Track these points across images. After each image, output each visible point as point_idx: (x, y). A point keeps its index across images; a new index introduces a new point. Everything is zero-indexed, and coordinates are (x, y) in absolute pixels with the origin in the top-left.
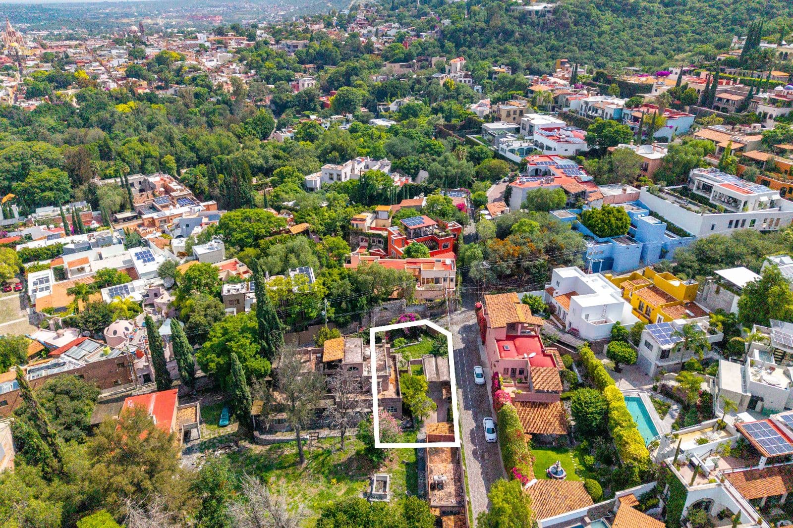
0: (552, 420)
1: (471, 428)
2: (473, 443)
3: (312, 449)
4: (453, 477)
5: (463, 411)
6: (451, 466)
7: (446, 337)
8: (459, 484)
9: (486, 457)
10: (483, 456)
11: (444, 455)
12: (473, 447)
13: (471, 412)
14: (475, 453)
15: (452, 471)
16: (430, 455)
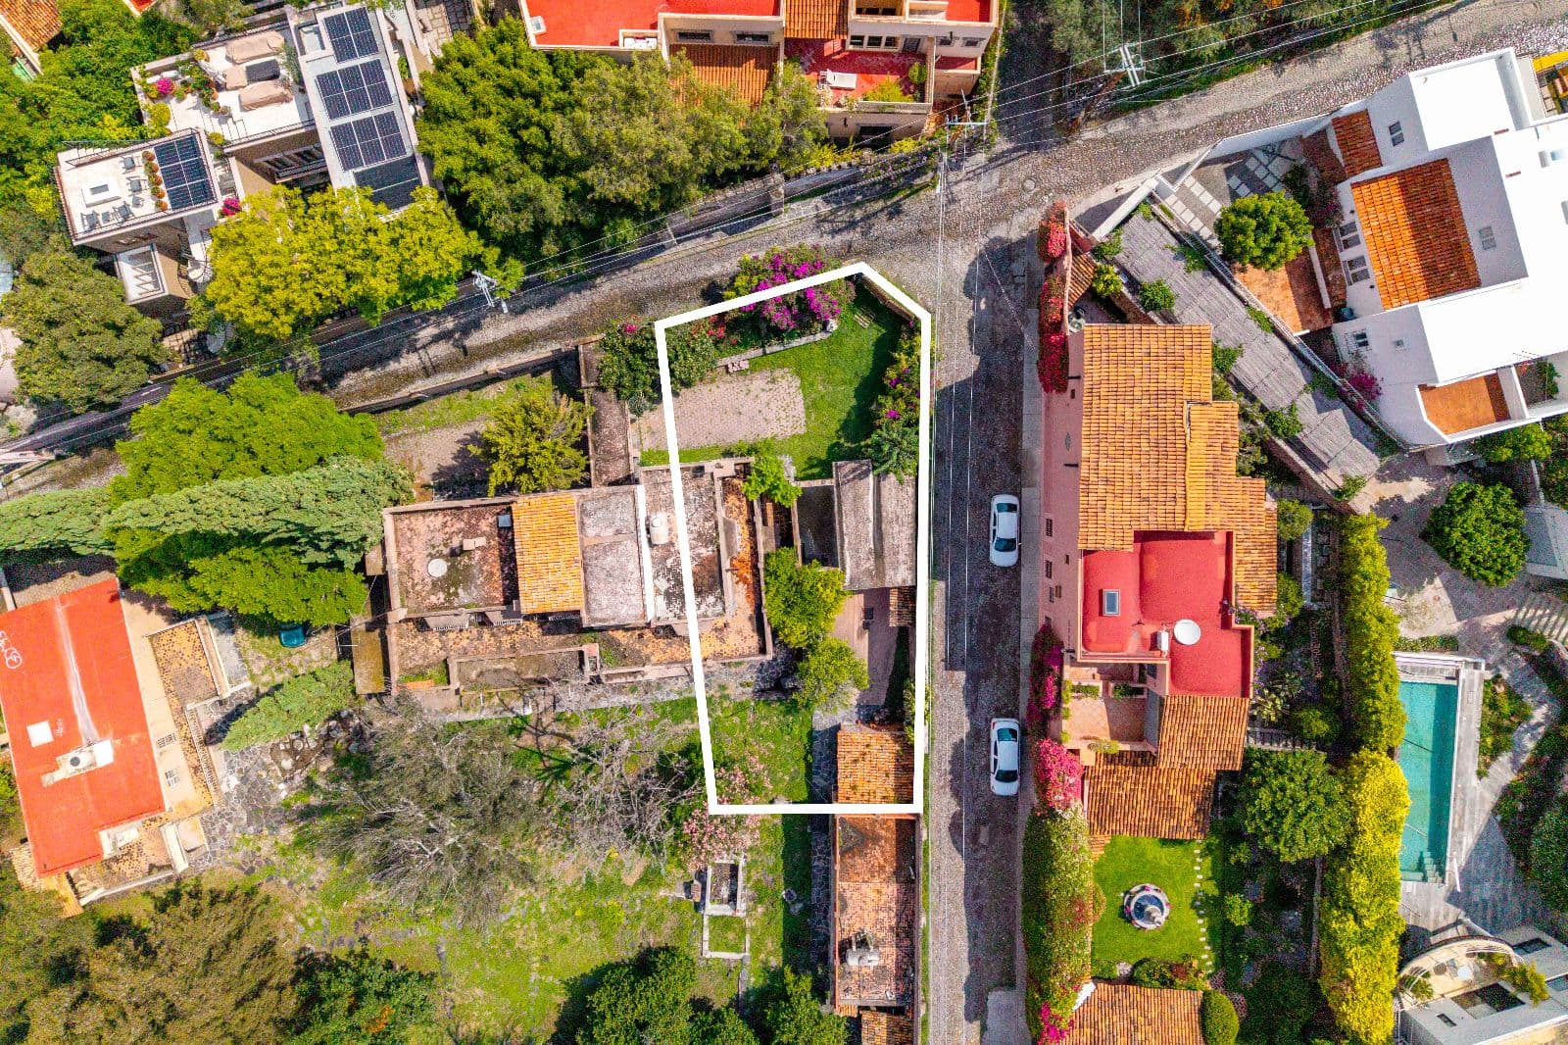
0: (1179, 799)
1: (956, 739)
2: (956, 793)
3: (545, 740)
4: (893, 923)
5: (941, 673)
6: (892, 890)
7: (917, 320)
8: (906, 943)
9: (983, 839)
10: (974, 837)
11: (877, 853)
12: (954, 808)
13: (961, 676)
14: (955, 827)
15: (893, 905)
16: (842, 854)
